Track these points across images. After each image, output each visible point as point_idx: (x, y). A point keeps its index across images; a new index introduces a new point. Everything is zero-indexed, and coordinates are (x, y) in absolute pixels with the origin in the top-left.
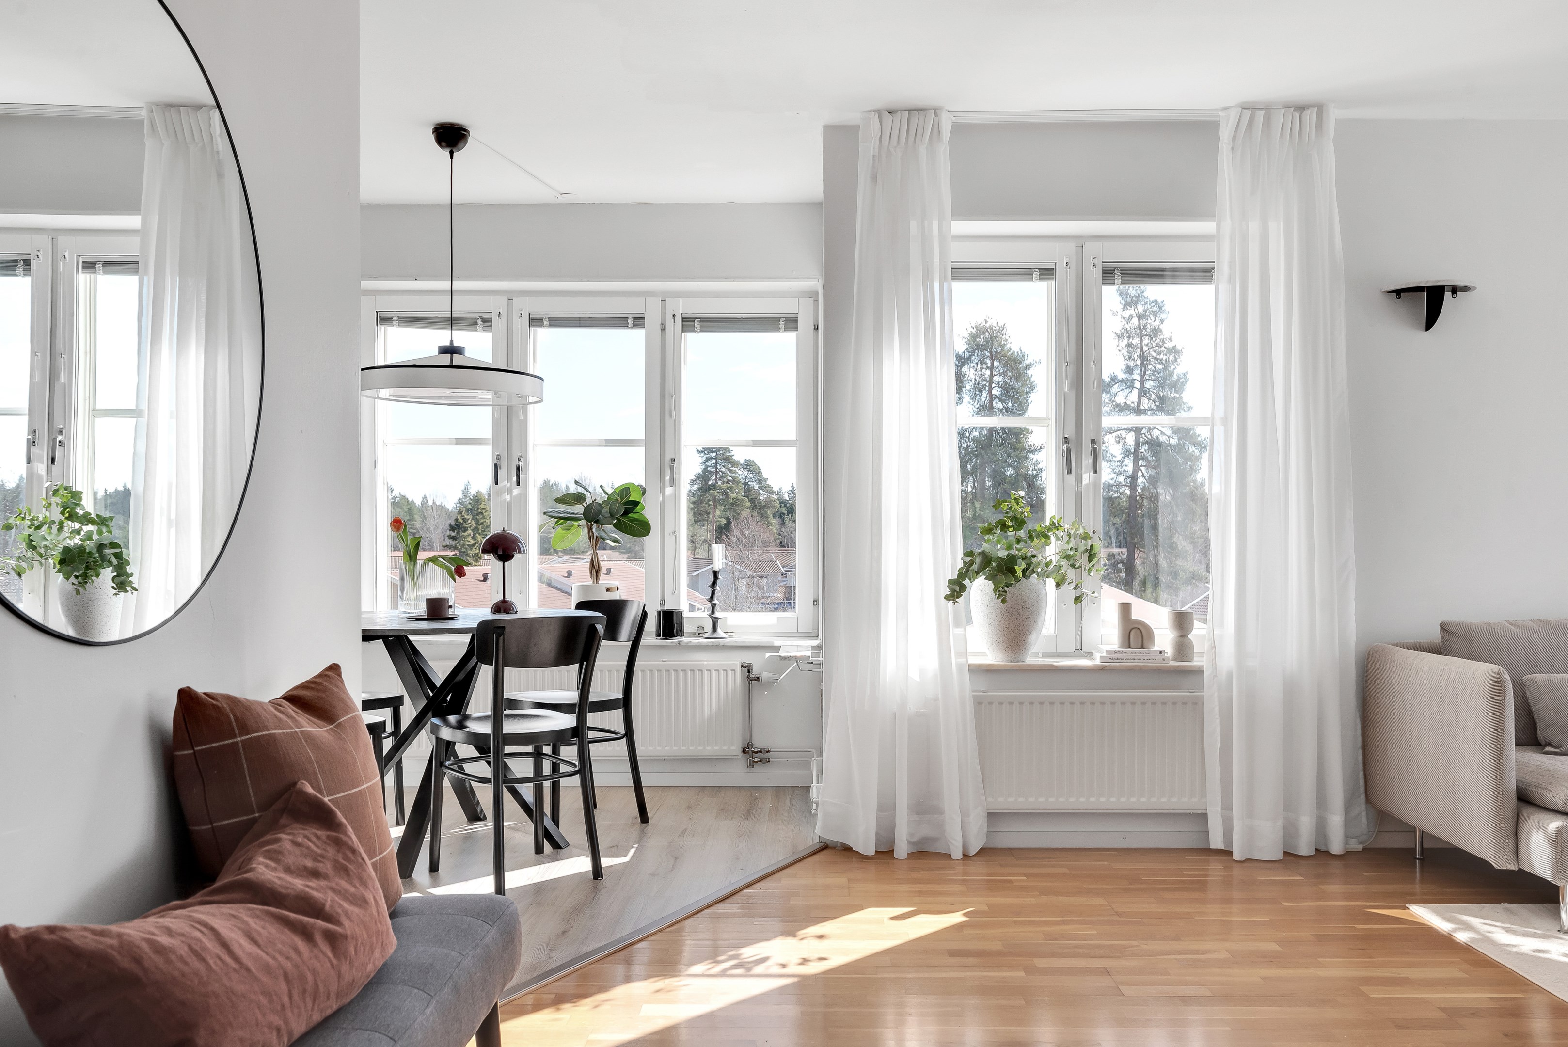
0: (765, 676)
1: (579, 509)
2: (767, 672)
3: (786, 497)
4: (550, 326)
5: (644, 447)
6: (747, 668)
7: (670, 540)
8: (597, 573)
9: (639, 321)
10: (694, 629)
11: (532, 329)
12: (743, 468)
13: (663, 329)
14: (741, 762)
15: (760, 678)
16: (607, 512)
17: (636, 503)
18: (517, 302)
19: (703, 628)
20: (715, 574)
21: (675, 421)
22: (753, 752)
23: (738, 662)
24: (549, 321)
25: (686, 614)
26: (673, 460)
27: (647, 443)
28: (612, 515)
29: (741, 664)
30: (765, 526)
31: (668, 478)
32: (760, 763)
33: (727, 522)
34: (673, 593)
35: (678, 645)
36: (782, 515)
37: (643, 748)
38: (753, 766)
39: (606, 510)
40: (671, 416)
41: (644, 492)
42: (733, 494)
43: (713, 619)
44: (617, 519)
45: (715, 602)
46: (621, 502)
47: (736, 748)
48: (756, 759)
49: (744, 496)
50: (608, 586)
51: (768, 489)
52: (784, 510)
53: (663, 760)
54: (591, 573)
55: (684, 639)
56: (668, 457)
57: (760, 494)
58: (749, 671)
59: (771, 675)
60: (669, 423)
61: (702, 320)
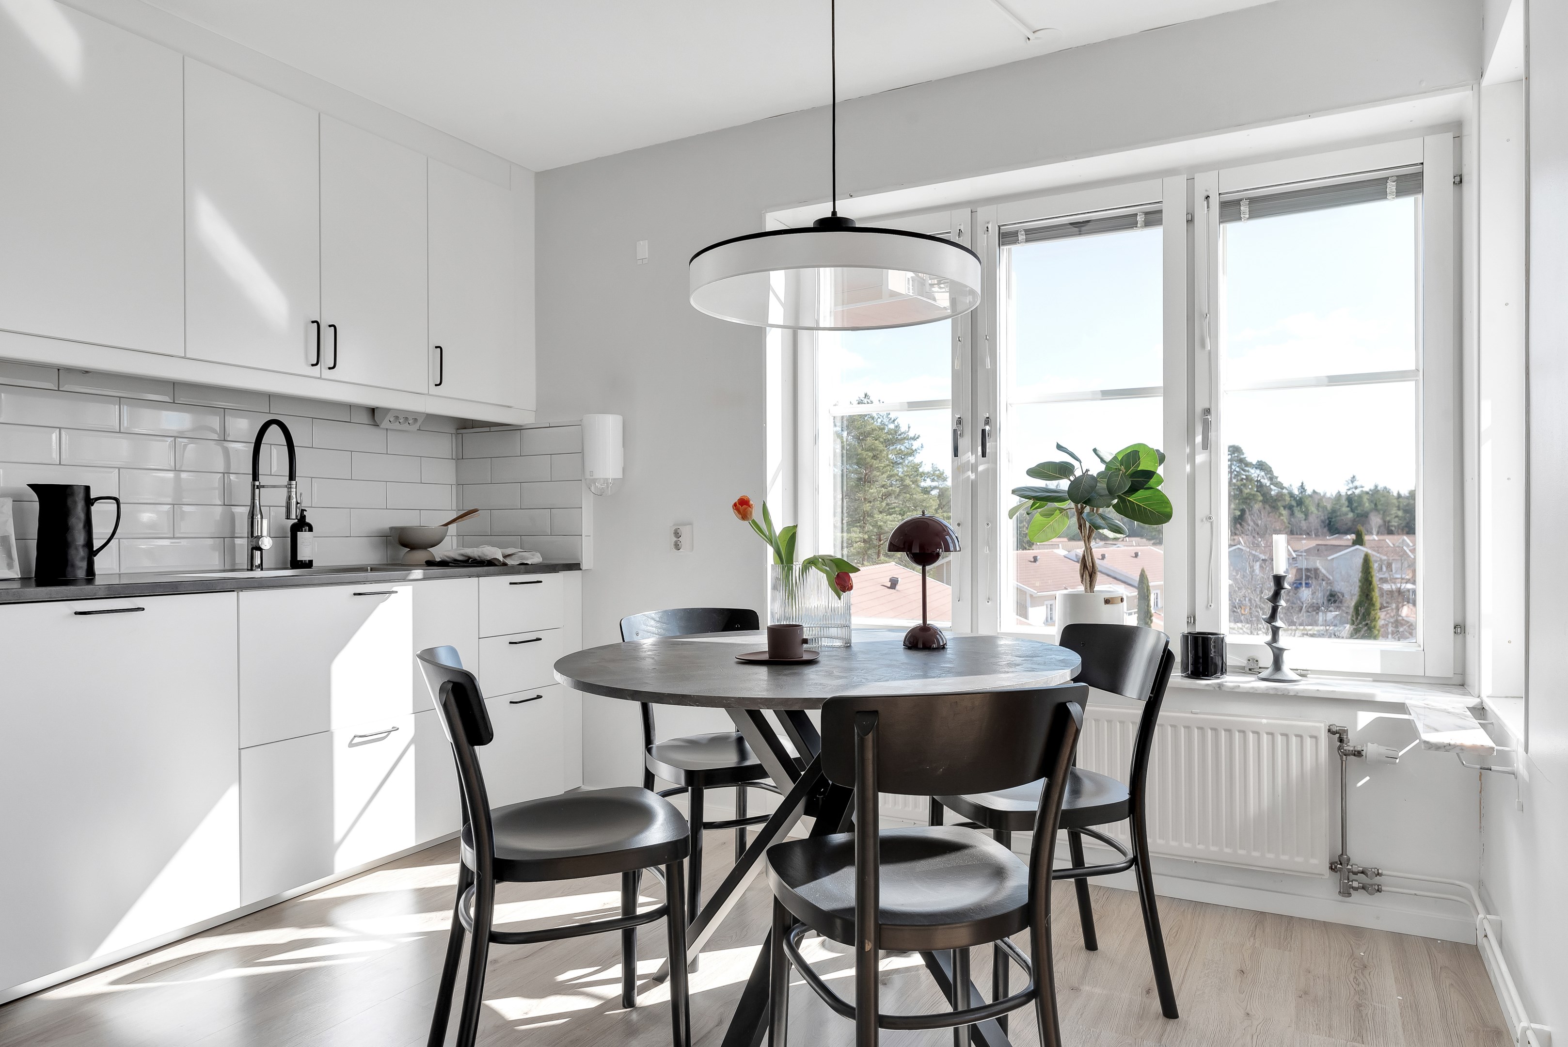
0: (1371, 749)
1: (1064, 484)
2: (1375, 744)
3: (1296, 492)
4: (1027, 241)
5: (1162, 397)
6: (1338, 735)
7: (1202, 530)
8: (1091, 576)
9: (1153, 218)
10: (1242, 662)
11: (1005, 248)
12: (1256, 468)
13: (1190, 221)
14: (1329, 883)
15: (1364, 753)
16: (1104, 489)
17: (1149, 474)
18: (983, 213)
19: (1257, 661)
20: (1278, 580)
21: (1210, 352)
22: (1350, 871)
23: (1322, 725)
24: (1026, 235)
25: (1229, 640)
26: (1207, 411)
27: (1167, 391)
28: (1111, 493)
29: (1327, 728)
30: (1277, 517)
31: (1199, 439)
32: (1363, 890)
33: (1241, 513)
34: (1208, 607)
35: (1217, 689)
36: (1290, 508)
37: (1160, 842)
38: (1349, 895)
39: (1102, 486)
40: (1203, 345)
41: (1162, 458)
42: (1246, 489)
43: (1275, 650)
44: (1119, 497)
45: (1279, 623)
46: (1126, 473)
47: (1319, 862)
48: (1355, 884)
49: (1257, 491)
50: (1107, 596)
51: (1279, 485)
52: (1294, 503)
53: (1195, 863)
54: (1082, 576)
55: (1229, 680)
56: (1200, 406)
57: (1271, 490)
58: (1341, 740)
59: (1383, 750)
60: (1200, 357)
61: (1252, 201)
